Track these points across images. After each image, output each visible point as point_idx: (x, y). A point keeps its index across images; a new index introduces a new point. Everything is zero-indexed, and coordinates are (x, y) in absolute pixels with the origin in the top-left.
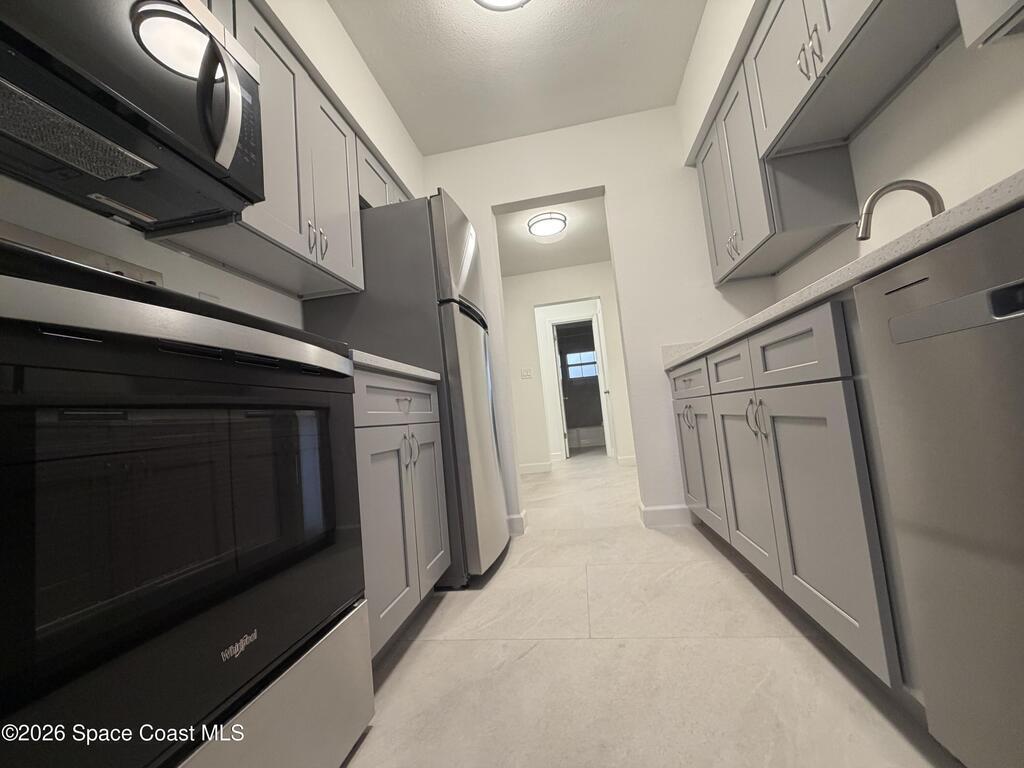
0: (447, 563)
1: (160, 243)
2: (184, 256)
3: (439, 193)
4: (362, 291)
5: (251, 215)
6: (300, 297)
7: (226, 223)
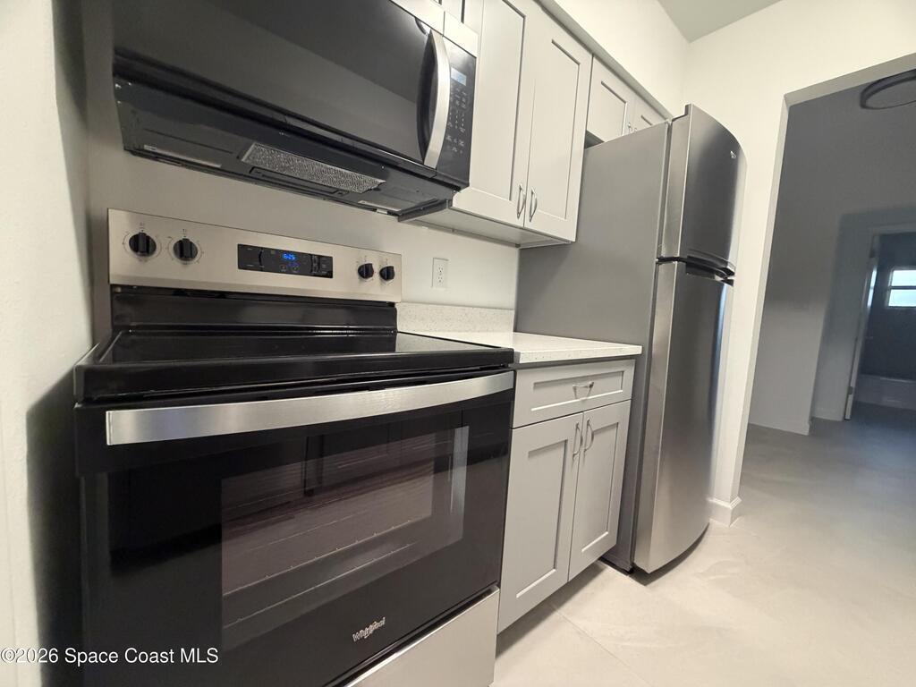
0: (614, 543)
1: (411, 223)
2: (425, 229)
3: (687, 113)
4: (572, 242)
5: (461, 200)
6: (517, 246)
7: (441, 209)
